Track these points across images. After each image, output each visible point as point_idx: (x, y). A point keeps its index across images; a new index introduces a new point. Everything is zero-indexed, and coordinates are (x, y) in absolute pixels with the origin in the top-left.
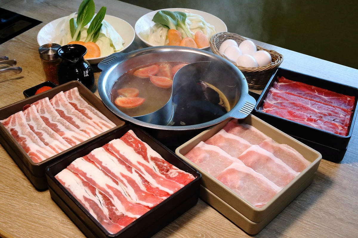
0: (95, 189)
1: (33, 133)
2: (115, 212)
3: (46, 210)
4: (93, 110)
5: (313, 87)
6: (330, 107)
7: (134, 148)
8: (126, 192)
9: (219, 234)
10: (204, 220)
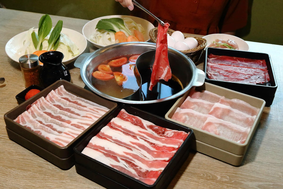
0: (117, 157)
1: (44, 126)
2: (140, 170)
3: (78, 184)
4: (84, 100)
5: (235, 58)
6: (252, 69)
7: (130, 122)
8: (141, 154)
9: (215, 171)
10: (200, 164)
